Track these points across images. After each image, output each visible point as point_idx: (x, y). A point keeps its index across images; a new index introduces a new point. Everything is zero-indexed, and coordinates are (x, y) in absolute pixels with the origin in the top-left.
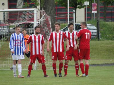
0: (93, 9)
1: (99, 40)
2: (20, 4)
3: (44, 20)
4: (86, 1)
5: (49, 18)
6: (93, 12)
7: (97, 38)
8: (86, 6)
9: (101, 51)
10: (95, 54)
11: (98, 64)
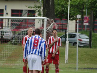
0: (85, 21)
1: (91, 48)
2: (25, 14)
3: (52, 28)
4: (78, 14)
5: (57, 26)
6: (84, 24)
7: (89, 46)
8: (78, 19)
9: (93, 57)
10: (88, 59)
11: (93, 68)
